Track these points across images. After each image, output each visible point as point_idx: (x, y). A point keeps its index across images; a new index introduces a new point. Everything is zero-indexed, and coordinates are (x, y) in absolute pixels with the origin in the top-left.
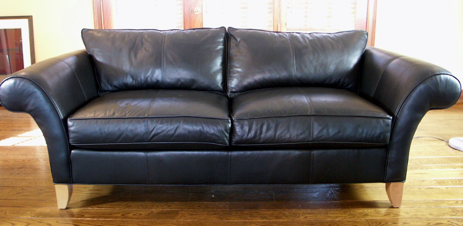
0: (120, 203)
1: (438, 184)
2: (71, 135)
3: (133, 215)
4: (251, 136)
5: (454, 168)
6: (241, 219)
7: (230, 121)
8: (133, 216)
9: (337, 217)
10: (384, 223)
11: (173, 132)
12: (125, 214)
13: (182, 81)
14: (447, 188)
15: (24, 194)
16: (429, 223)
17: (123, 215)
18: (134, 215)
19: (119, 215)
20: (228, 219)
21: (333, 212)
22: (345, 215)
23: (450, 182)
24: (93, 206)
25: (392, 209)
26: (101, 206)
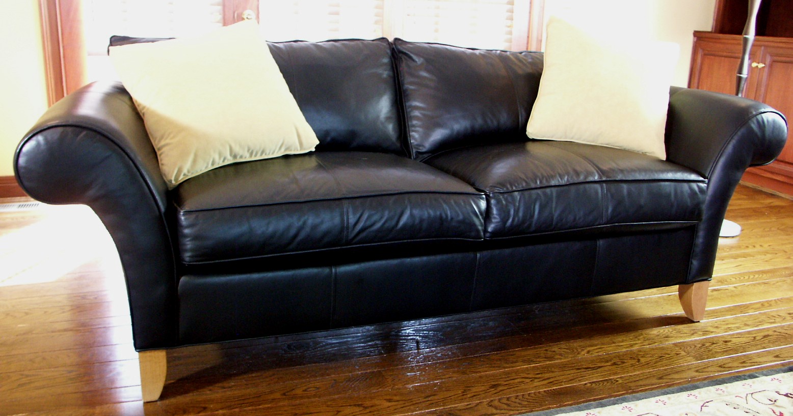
0: (259, 374)
1: (720, 283)
2: (189, 244)
3: (303, 391)
4: (518, 220)
5: (723, 260)
6: (496, 369)
7: (484, 196)
8: (306, 392)
9: (632, 346)
10: (700, 346)
11: (393, 222)
12: (288, 392)
13: (333, 134)
14: (735, 287)
15: (33, 385)
16: (755, 337)
17: (284, 394)
18: (305, 390)
19: (277, 395)
20: (477, 372)
21: (620, 339)
22: (640, 342)
23: (734, 280)
24: (211, 388)
25: (693, 324)
26: (225, 384)
